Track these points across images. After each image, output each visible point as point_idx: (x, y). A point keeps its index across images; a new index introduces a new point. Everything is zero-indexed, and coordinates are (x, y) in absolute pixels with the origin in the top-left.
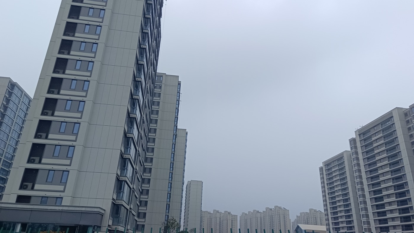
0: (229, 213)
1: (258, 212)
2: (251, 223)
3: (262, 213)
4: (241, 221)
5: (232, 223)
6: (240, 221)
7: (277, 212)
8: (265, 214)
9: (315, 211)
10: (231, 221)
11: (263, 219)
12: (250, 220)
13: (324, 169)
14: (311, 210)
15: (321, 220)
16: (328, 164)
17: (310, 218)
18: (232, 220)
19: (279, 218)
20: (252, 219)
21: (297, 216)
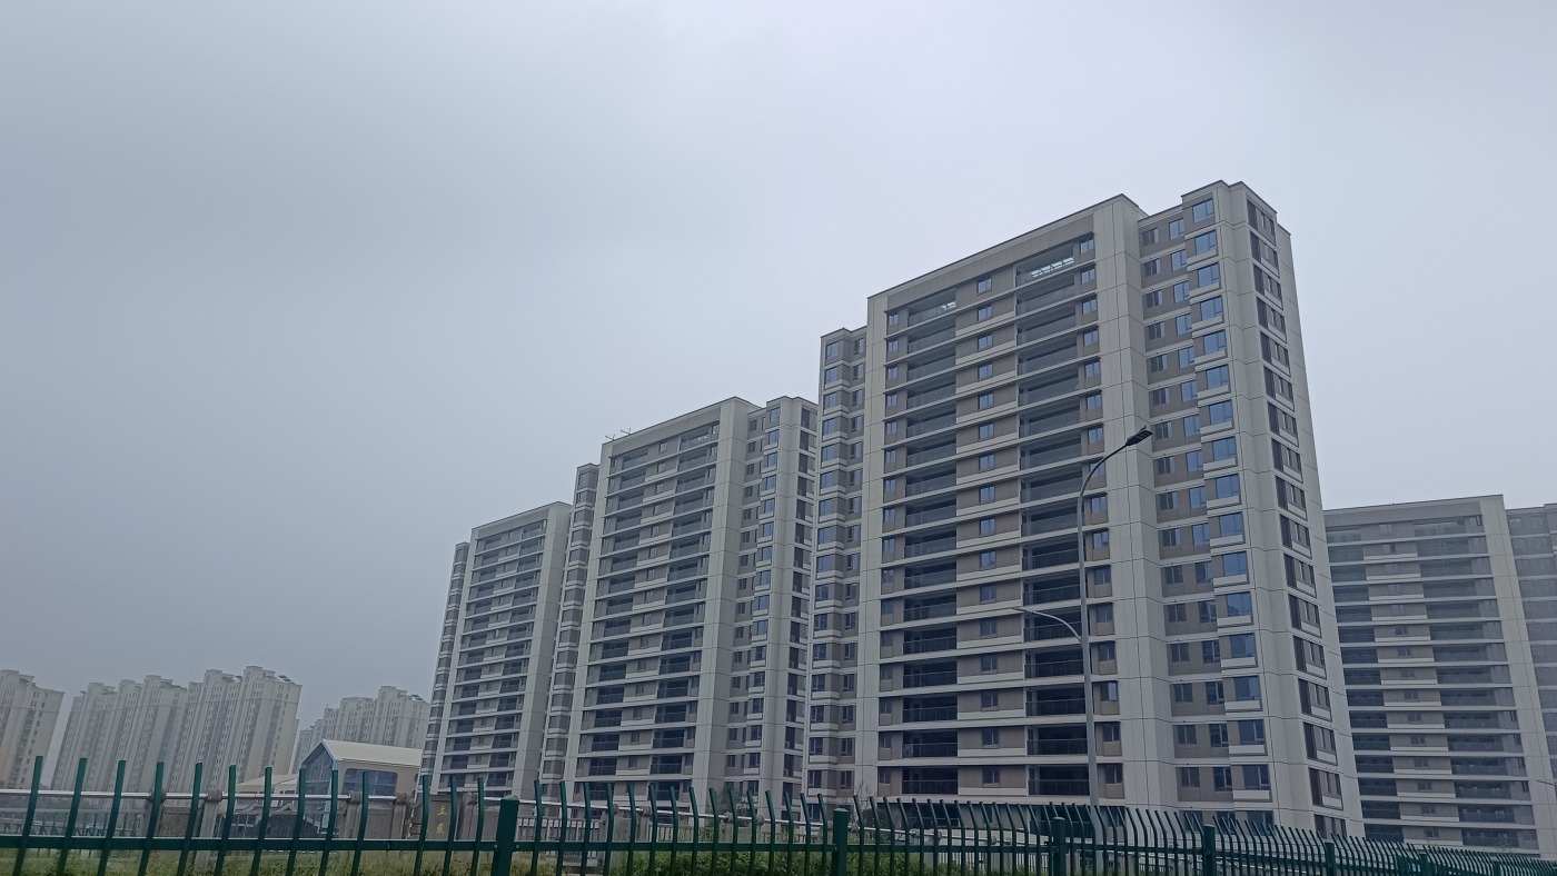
0: (24, 681)
1: (168, 684)
2: (121, 729)
3: (185, 689)
4: (74, 718)
5: (28, 722)
6: (70, 718)
7: (249, 689)
8: (195, 694)
9: (399, 696)
10: (23, 714)
11: (180, 713)
12: (119, 713)
13: (472, 552)
14: (384, 691)
15: (411, 726)
16: (489, 538)
17: (375, 720)
18: (31, 713)
19: (252, 714)
20: (130, 713)
21: (329, 711)
